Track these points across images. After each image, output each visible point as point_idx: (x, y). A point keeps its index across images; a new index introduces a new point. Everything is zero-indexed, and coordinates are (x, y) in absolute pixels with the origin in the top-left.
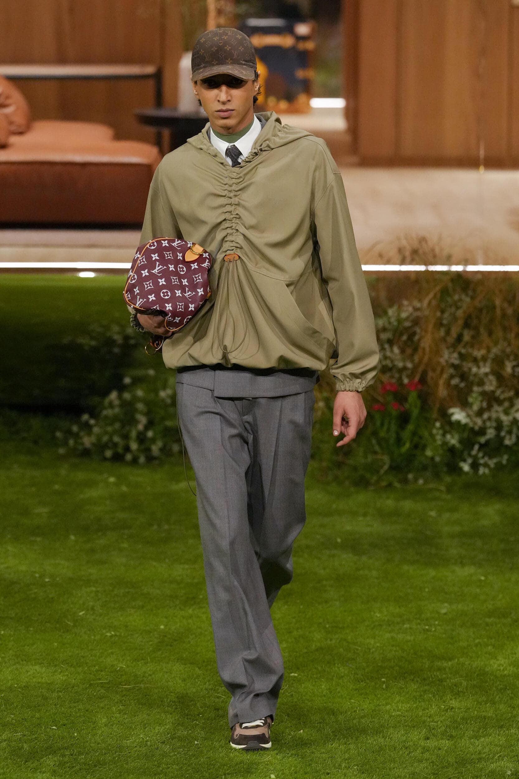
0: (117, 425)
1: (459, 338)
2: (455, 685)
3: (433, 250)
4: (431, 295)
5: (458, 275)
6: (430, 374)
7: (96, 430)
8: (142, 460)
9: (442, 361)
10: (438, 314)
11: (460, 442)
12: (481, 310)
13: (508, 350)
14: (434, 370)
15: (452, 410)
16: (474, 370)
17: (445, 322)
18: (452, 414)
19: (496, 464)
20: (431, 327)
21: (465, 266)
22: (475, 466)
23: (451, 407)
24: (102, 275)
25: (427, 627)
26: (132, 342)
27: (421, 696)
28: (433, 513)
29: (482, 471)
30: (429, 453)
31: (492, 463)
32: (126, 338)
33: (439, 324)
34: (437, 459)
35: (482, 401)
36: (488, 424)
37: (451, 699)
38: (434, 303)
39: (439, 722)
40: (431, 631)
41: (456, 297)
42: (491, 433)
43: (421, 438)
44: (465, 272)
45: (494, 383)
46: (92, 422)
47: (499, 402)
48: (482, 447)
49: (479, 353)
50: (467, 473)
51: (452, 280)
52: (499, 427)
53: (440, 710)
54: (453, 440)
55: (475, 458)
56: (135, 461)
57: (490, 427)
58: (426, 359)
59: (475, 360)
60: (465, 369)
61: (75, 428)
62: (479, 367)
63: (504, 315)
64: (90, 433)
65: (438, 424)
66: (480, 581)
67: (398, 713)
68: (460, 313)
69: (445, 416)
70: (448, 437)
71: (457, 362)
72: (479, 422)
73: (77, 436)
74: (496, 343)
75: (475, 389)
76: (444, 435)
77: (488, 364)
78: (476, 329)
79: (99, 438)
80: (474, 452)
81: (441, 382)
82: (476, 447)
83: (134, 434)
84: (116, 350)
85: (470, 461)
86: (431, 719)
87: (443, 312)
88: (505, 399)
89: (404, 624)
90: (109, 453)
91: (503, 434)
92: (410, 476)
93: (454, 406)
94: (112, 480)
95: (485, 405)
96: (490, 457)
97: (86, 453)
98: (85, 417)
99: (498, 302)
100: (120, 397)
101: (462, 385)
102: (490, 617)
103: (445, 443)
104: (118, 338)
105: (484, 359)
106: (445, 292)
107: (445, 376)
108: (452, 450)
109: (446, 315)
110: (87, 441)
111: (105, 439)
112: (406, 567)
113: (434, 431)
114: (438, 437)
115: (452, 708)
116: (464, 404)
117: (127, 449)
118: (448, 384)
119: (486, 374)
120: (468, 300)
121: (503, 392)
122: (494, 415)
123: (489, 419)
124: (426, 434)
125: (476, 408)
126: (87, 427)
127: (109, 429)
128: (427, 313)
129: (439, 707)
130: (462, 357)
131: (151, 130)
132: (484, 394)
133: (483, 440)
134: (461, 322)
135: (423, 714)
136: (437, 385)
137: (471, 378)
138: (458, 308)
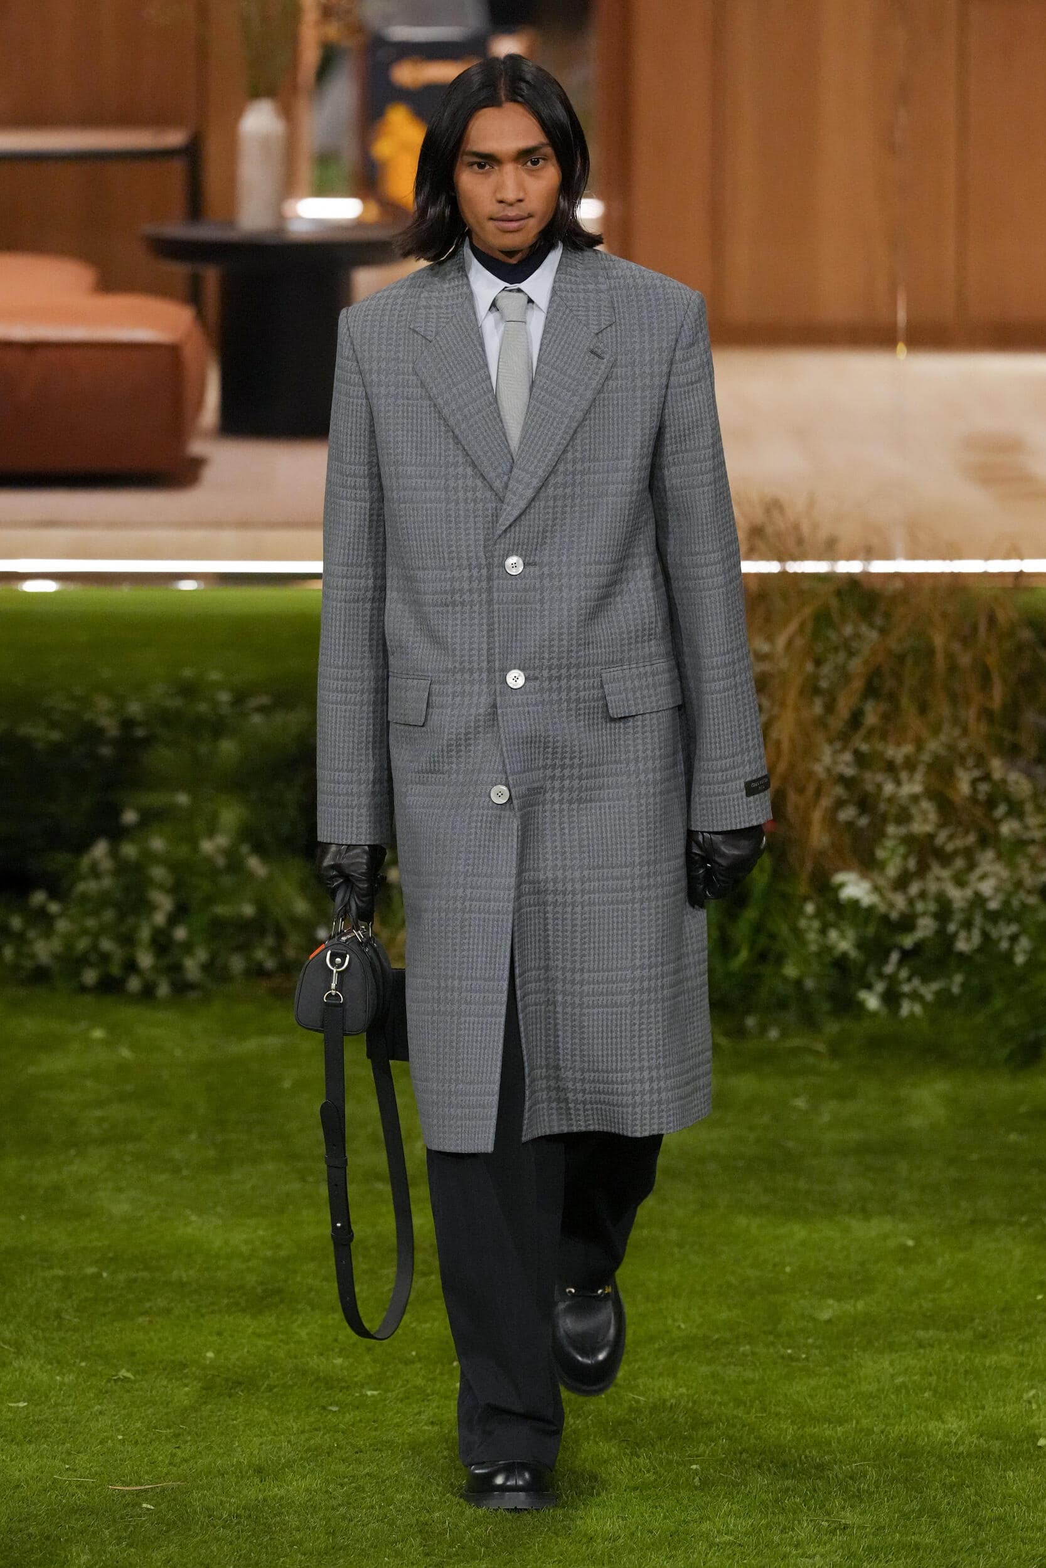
0: (109, 915)
1: (856, 719)
2: (851, 1478)
3: (796, 527)
4: (793, 626)
5: (852, 581)
6: (792, 797)
7: (62, 925)
8: (163, 989)
9: (819, 769)
10: (809, 667)
11: (860, 945)
12: (901, 658)
13: (963, 745)
14: (801, 790)
15: (840, 878)
16: (889, 788)
17: (824, 684)
18: (842, 885)
19: (938, 994)
20: (792, 695)
21: (866, 563)
22: (891, 998)
23: (837, 870)
24: (73, 588)
25: (789, 1351)
26: (140, 733)
27: (777, 1501)
28: (800, 1103)
29: (906, 1008)
30: (791, 971)
31: (929, 991)
32: (128, 724)
33: (812, 689)
34: (810, 984)
35: (905, 857)
36: (920, 907)
37: (843, 1508)
38: (799, 642)
39: (817, 1558)
40: (798, 1360)
41: (848, 630)
42: (926, 927)
43: (773, 937)
44: (867, 575)
45: (933, 816)
46: (54, 908)
47: (945, 859)
48: (907, 956)
49: (897, 752)
50: (874, 1015)
51: (839, 593)
52: (944, 912)
53: (819, 1531)
54: (843, 942)
55: (892, 980)
56: (148, 992)
57: (924, 914)
58: (782, 767)
59: (891, 768)
60: (870, 787)
61: (16, 923)
62: (898, 783)
63: (953, 668)
64: (48, 931)
65: (810, 908)
66: (904, 1248)
67: (727, 1538)
68: (856, 665)
69: (825, 889)
70: (833, 934)
71: (850, 772)
72: (900, 901)
73: (20, 939)
74: (936, 730)
75: (891, 829)
76: (823, 931)
77: (919, 776)
78: (893, 698)
79: (69, 942)
80: (889, 969)
81: (817, 816)
82: (895, 957)
83: (145, 934)
84: (105, 751)
85: (880, 987)
86: (800, 1551)
87: (818, 662)
88: (956, 853)
89: (738, 1344)
90: (90, 976)
91: (952, 927)
92: (751, 1022)
93: (847, 868)
94: (98, 1034)
95: (912, 864)
96: (926, 980)
97: (40, 976)
98: (39, 897)
99: (939, 641)
100: (114, 853)
101: (863, 821)
102: (926, 1328)
103: (827, 949)
104: (110, 726)
105: (910, 765)
106: (823, 620)
107: (826, 802)
108: (841, 964)
109: (826, 669)
110: (43, 950)
111: (82, 944)
112: (742, 1221)
113: (803, 923)
114: (812, 936)
115: (846, 1527)
116: (868, 865)
117: (131, 966)
118: (831, 820)
119: (915, 798)
120: (874, 635)
121: (951, 837)
122: (933, 887)
123: (923, 895)
124: (784, 929)
125: (892, 871)
126: (43, 919)
127: (91, 923)
128: (784, 664)
129: (817, 1526)
130: (861, 760)
131: (179, 270)
132: (909, 841)
133: (908, 941)
134: (858, 684)
135: (782, 1539)
136: (806, 823)
137: (883, 807)
138: (851, 654)
